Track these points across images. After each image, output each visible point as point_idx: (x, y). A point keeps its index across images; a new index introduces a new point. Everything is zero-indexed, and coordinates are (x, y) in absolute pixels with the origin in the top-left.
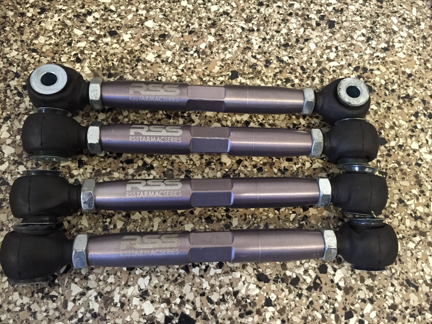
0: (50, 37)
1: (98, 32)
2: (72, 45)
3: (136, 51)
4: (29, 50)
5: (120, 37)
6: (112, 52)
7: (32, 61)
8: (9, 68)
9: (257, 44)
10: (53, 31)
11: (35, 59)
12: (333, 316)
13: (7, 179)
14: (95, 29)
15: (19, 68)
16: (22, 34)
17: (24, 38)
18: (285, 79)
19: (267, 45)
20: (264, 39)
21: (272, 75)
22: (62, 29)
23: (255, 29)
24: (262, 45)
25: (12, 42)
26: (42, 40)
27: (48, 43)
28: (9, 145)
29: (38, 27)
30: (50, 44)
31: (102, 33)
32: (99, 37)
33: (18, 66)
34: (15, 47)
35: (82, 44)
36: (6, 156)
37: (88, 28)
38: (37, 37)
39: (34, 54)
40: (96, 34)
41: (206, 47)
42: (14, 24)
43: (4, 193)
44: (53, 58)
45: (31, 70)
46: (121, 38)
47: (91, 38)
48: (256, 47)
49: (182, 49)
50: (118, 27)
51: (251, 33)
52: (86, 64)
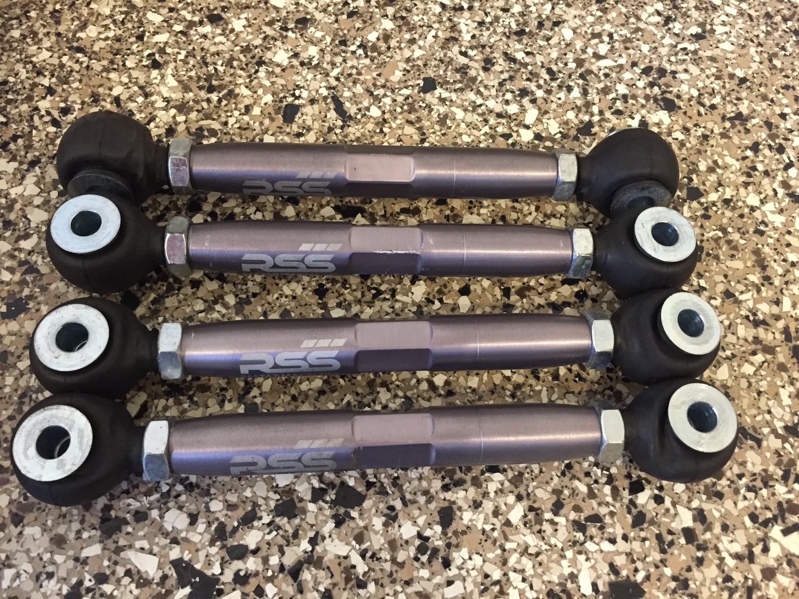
0: (106, 27)
1: (189, 17)
2: (145, 39)
3: (256, 47)
4: (70, 49)
5: (227, 24)
6: (213, 49)
7: (77, 67)
8: (37, 80)
9: (468, 32)
10: (111, 16)
11: (82, 63)
12: (607, 489)
13: (36, 262)
14: (183, 13)
15: (54, 80)
16: (58, 22)
17: (62, 29)
18: (520, 90)
19: (486, 34)
20: (481, 24)
21: (497, 85)
22: (127, 13)
23: (466, 6)
24: (477, 33)
25: (40, 36)
26: (92, 31)
27: (102, 36)
28: (38, 206)
29: (85, 11)
30: (107, 39)
31: (196, 19)
32: (191, 24)
33: (53, 76)
34: (46, 44)
35: (162, 38)
36: (33, 225)
37: (171, 10)
38: (83, 27)
39: (79, 55)
40: (185, 20)
41: (378, 39)
42: (44, 6)
43: (30, 285)
44: (112, 62)
45: (74, 81)
46: (230, 27)
47: (178, 28)
48: (467, 37)
49: (337, 42)
50: (224, 9)
51: (458, 13)
52: (169, 71)
